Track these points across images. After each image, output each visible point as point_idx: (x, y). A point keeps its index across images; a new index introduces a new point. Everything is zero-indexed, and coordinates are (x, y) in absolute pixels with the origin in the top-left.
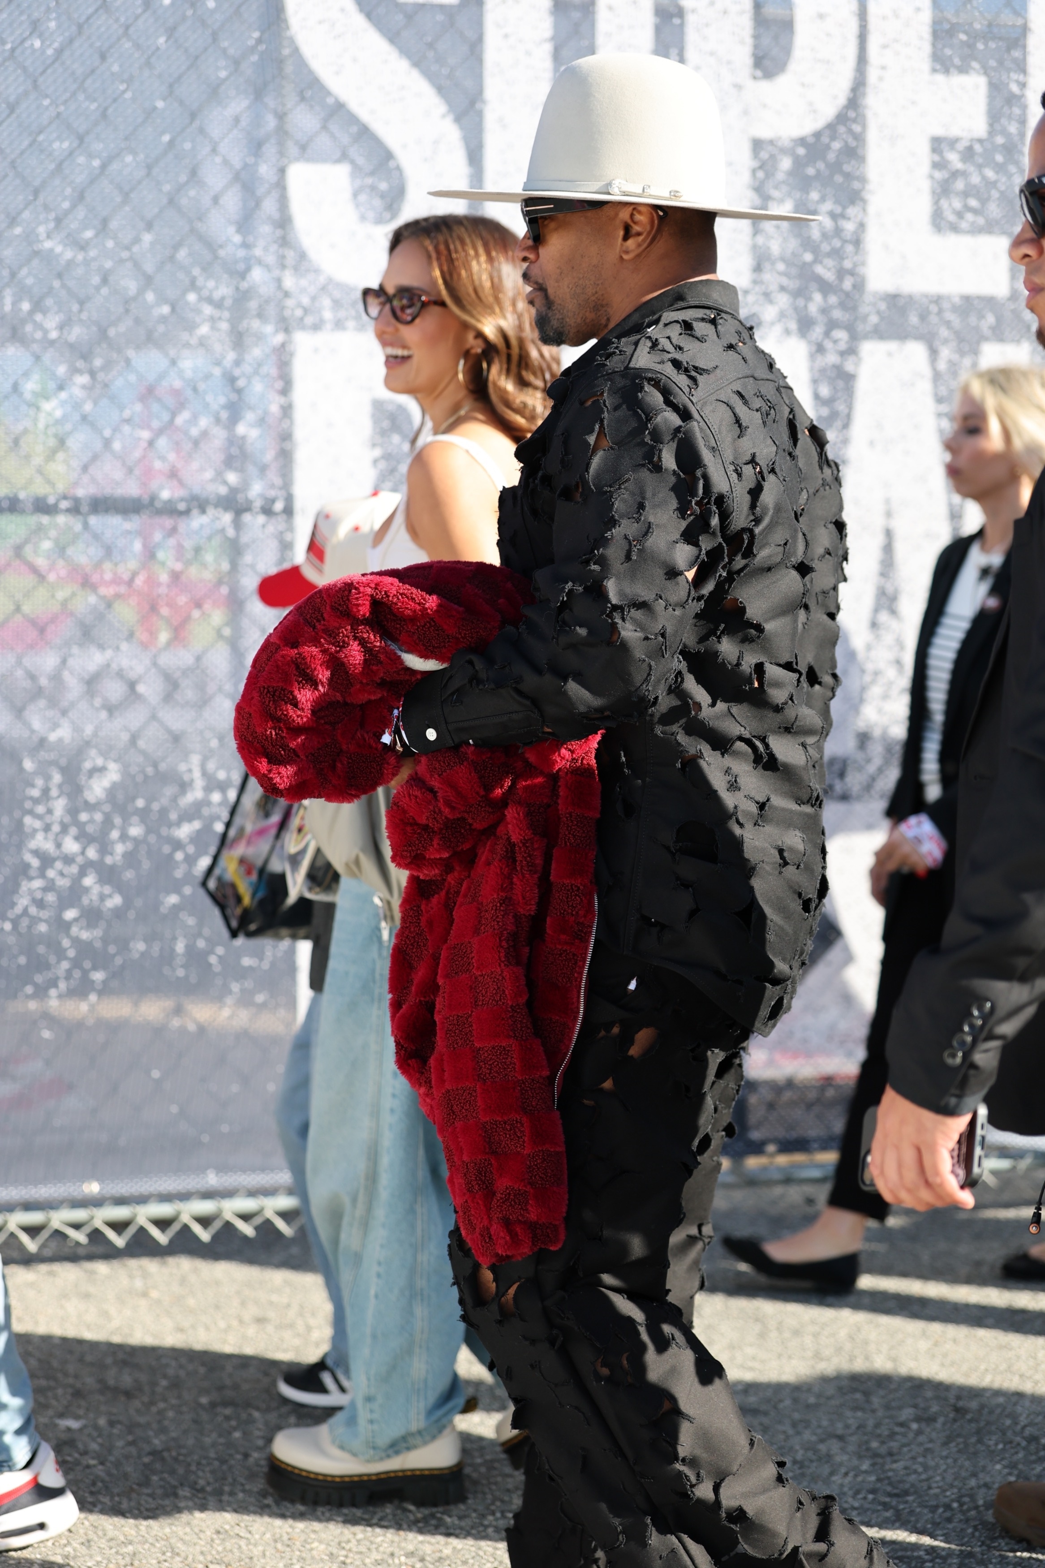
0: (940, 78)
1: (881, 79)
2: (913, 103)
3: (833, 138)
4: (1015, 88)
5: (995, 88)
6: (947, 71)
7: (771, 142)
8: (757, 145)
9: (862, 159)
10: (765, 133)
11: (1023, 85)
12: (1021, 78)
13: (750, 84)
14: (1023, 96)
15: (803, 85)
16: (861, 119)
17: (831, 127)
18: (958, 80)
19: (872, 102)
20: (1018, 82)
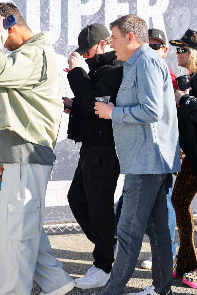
0: (119, 4)
1: (107, 4)
2: (114, 9)
3: (98, 16)
4: (134, 6)
5: (131, 6)
6: (121, 2)
7: (85, 16)
8: (82, 17)
9: (104, 20)
10: (84, 14)
11: (136, 5)
12: (136, 4)
13: (81, 4)
14: (136, 8)
15: (91, 5)
16: (104, 12)
17: (97, 13)
18: (123, 4)
19: (106, 8)
20: (135, 5)
